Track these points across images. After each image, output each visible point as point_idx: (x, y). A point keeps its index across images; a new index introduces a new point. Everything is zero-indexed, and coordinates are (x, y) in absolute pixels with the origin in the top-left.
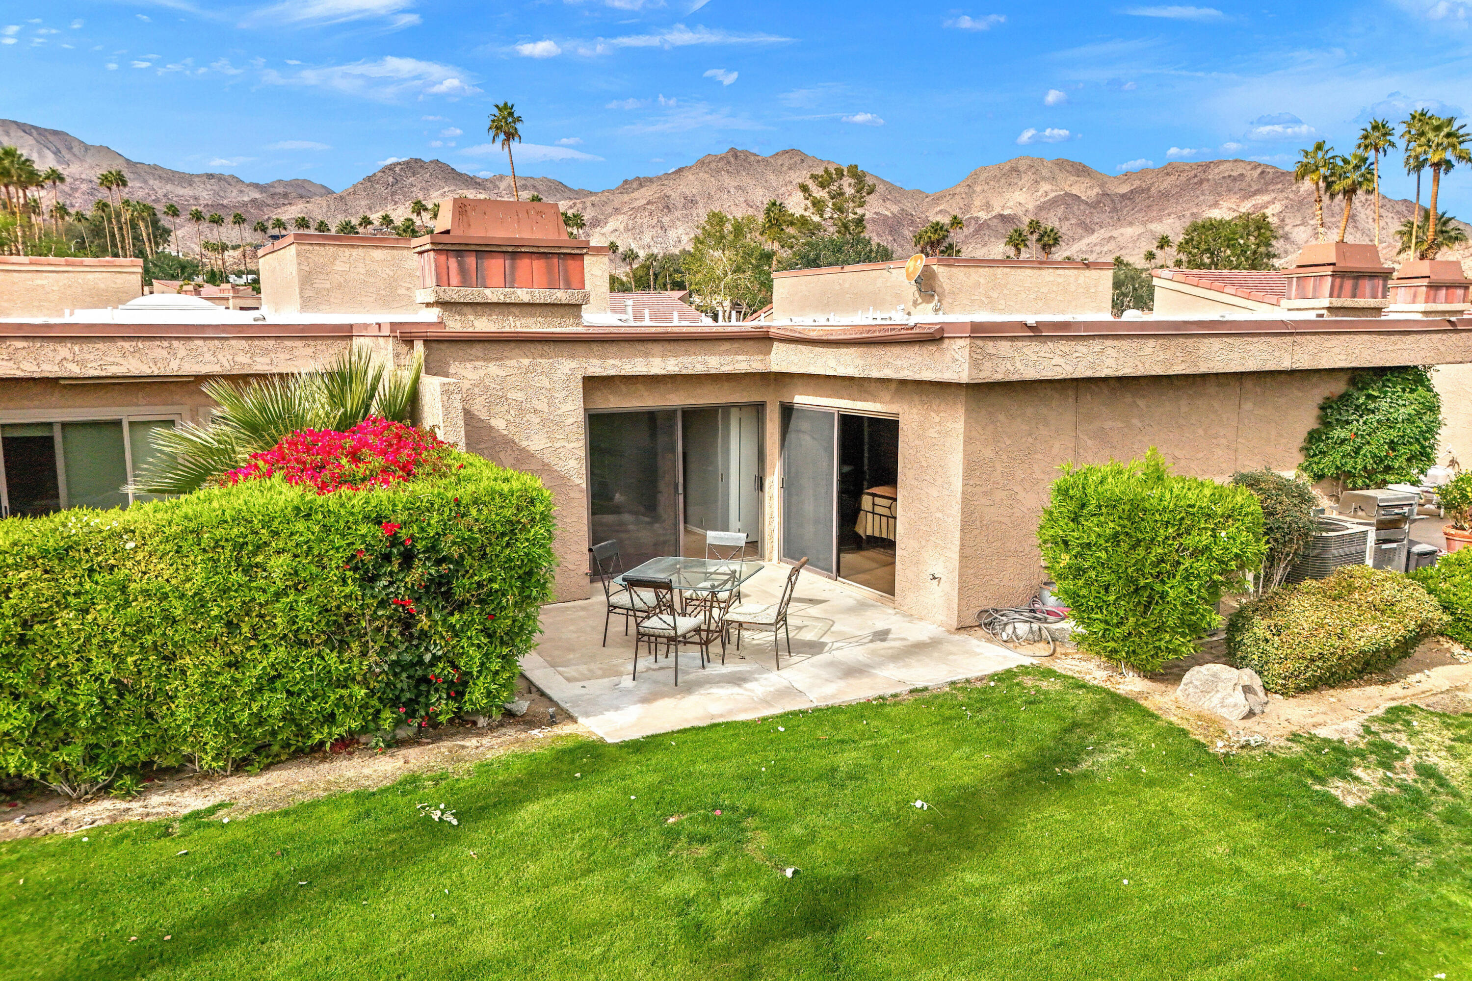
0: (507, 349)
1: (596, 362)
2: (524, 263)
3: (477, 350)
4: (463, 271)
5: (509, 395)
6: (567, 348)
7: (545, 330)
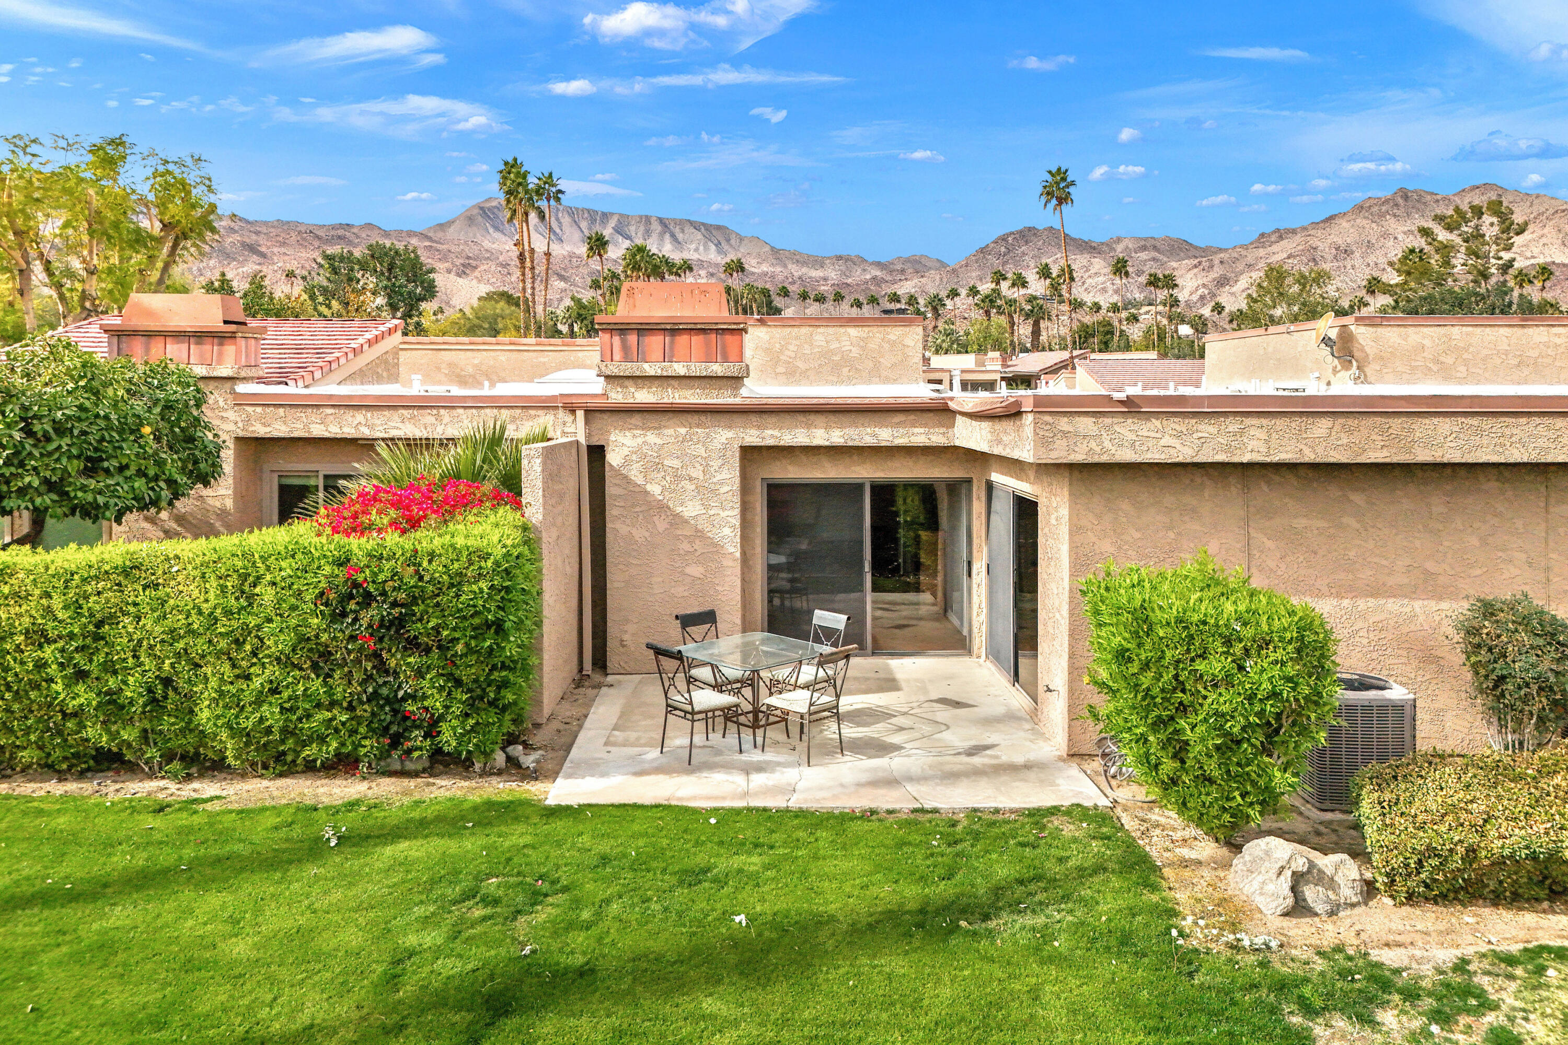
0: (664, 419)
1: (754, 432)
2: (683, 339)
3: (636, 420)
4: (625, 348)
5: (666, 462)
6: (725, 419)
7: (703, 401)
